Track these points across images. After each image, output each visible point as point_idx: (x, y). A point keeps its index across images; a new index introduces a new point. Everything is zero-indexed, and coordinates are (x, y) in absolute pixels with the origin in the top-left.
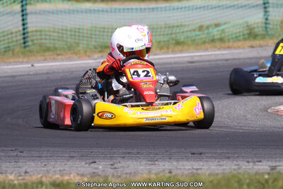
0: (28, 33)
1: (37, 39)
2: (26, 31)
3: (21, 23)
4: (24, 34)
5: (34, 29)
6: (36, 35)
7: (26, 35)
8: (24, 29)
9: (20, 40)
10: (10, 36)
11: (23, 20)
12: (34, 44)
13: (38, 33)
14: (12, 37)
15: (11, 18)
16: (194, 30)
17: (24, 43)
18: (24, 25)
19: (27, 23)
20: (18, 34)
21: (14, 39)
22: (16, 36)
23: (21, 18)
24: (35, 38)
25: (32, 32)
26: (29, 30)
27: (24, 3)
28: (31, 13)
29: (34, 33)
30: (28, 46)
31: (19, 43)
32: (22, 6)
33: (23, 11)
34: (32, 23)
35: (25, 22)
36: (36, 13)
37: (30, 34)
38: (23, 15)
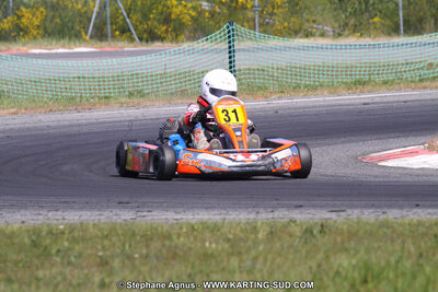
1: (245, 78)
2: (233, 69)
8: (231, 68)
11: (230, 57)
13: (247, 72)
15: (216, 56)
16: (422, 69)
18: (230, 62)
19: (234, 61)
23: (228, 55)
28: (239, 50)
32: (230, 42)
34: (240, 60)
36: (244, 50)
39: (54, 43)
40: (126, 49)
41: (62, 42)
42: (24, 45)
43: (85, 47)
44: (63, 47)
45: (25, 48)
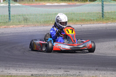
0: (104, 13)
1: (107, 15)
2: (103, 12)
3: (101, 9)
4: (102, 13)
5: (106, 12)
6: (107, 14)
7: (103, 14)
8: (102, 12)
9: (101, 15)
10: (97, 14)
11: (102, 8)
12: (106, 17)
13: (108, 13)
14: (98, 15)
17: (102, 16)
18: (102, 10)
19: (104, 10)
20: (100, 13)
21: (99, 15)
22: (99, 14)
23: (101, 8)
24: (106, 15)
25: (105, 13)
26: (104, 12)
27: (103, 2)
29: (106, 13)
30: (104, 18)
31: (100, 16)
33: (102, 4)
35: (103, 9)
37: (104, 14)
38: (102, 7)
39: (54, 2)
40: (77, 4)
41: (57, 1)
42: (44, 2)
43: (64, 3)
44: (57, 3)
45: (45, 3)
